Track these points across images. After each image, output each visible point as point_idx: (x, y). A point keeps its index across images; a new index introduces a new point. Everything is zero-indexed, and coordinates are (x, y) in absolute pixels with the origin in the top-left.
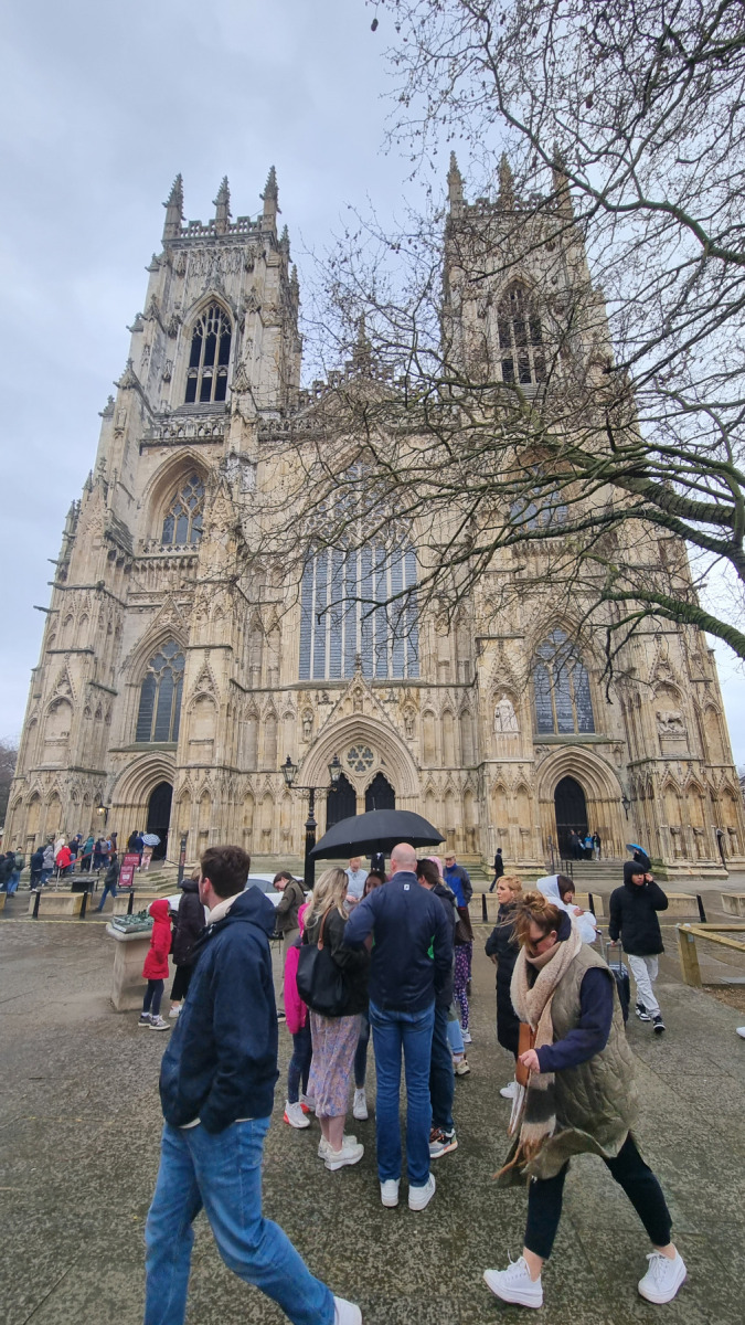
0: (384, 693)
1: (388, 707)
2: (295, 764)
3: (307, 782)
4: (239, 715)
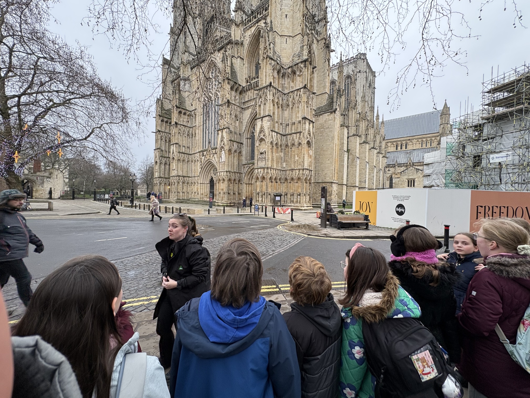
0: (214, 151)
1: (215, 155)
2: (198, 174)
3: (202, 179)
4: (188, 161)
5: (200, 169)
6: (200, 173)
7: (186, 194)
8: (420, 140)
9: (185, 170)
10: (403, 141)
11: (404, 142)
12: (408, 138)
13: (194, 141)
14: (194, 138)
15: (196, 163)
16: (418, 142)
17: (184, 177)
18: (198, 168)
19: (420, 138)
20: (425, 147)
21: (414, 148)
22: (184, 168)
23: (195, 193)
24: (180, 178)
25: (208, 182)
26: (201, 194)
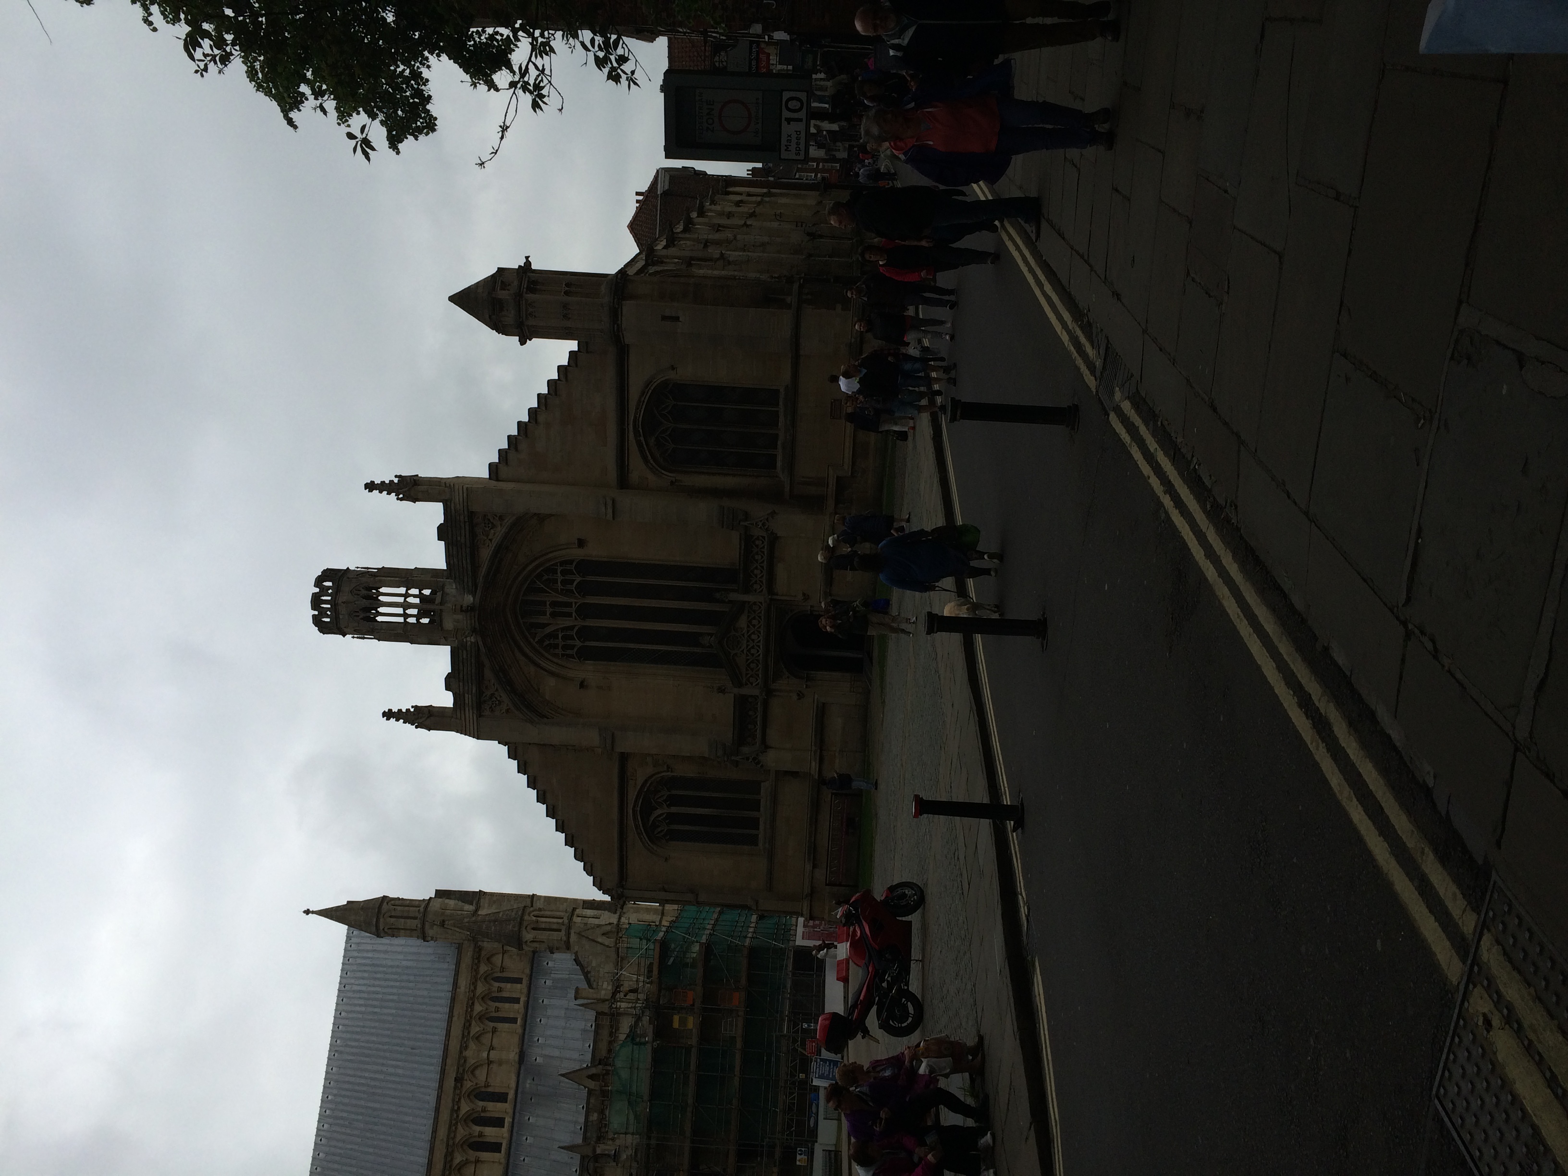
8: (475, 1029)
10: (455, 1110)
11: (465, 1108)
12: (450, 1083)
16: (486, 1039)
19: (467, 1026)
20: (519, 1007)
21: (513, 1056)
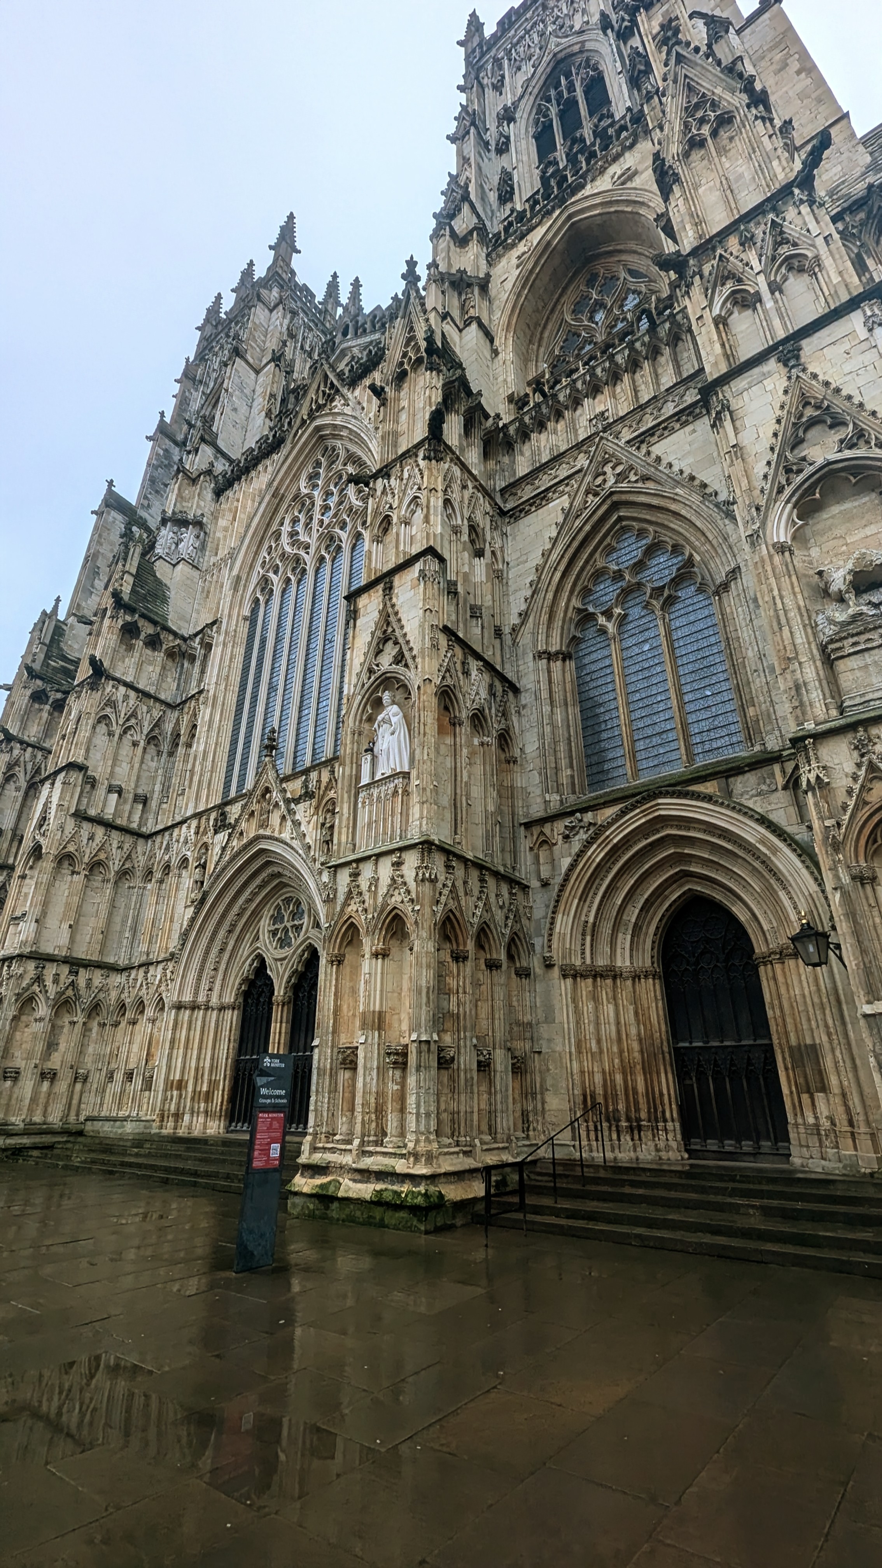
1: (300, 811)
2: (173, 944)
3: (192, 976)
4: (124, 874)
5: (190, 911)
6: (185, 936)
7: (62, 1086)
9: (91, 926)
13: (179, 765)
14: (181, 750)
15: (172, 879)
17: (75, 964)
18: (180, 909)
22: (88, 908)
23: (129, 1076)
24: (50, 970)
25: (229, 998)
26: (169, 1085)
